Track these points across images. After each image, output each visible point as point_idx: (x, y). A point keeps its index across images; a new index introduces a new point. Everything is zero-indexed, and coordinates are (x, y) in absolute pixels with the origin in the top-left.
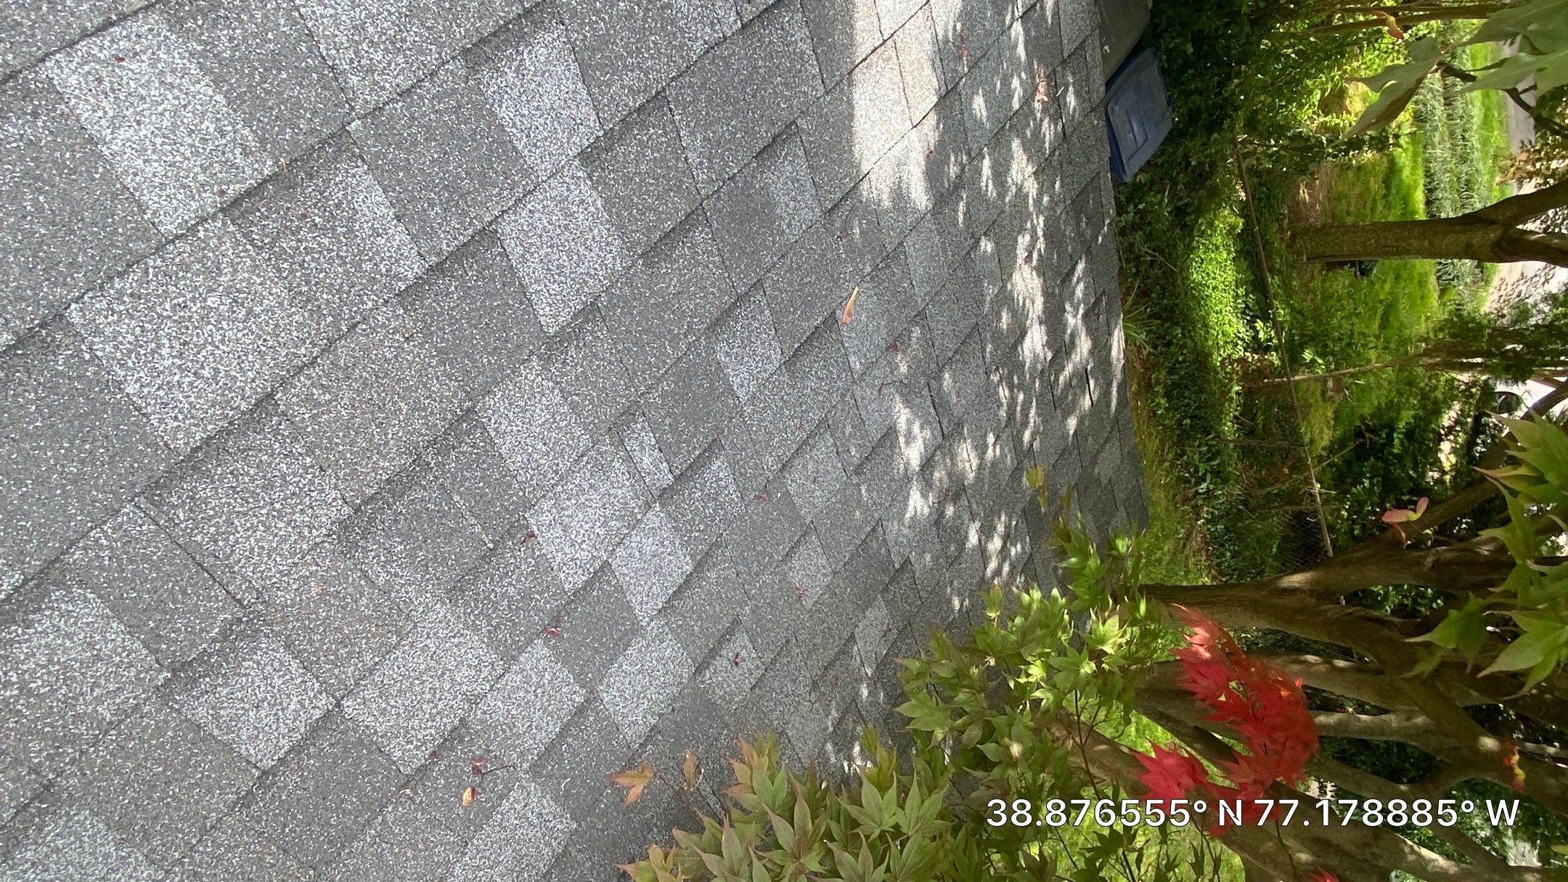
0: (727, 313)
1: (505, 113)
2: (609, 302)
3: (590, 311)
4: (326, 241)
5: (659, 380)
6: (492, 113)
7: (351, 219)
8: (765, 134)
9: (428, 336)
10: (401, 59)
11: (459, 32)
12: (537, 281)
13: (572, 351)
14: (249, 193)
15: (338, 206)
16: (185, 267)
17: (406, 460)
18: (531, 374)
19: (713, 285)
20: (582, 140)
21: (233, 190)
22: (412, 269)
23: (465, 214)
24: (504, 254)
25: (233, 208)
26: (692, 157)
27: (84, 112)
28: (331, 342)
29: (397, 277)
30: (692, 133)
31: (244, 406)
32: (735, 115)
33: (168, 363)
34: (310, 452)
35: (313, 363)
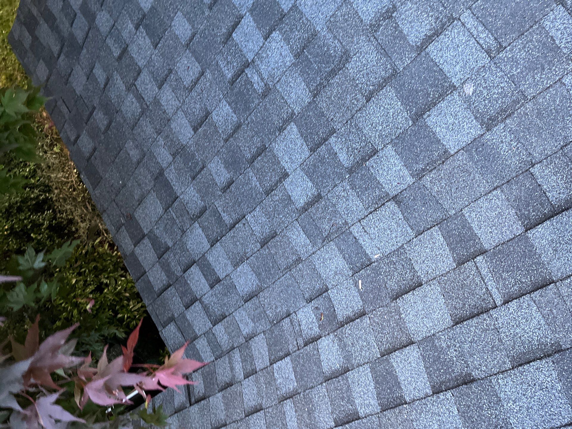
4: (354, 145)
7: (348, 152)
11: (323, 203)
13: (285, 117)
15: (351, 155)
18: (297, 109)
20: (289, 180)
22: (332, 140)
23: (319, 156)
24: (308, 145)
26: (255, 179)
29: (336, 137)
30: (256, 186)
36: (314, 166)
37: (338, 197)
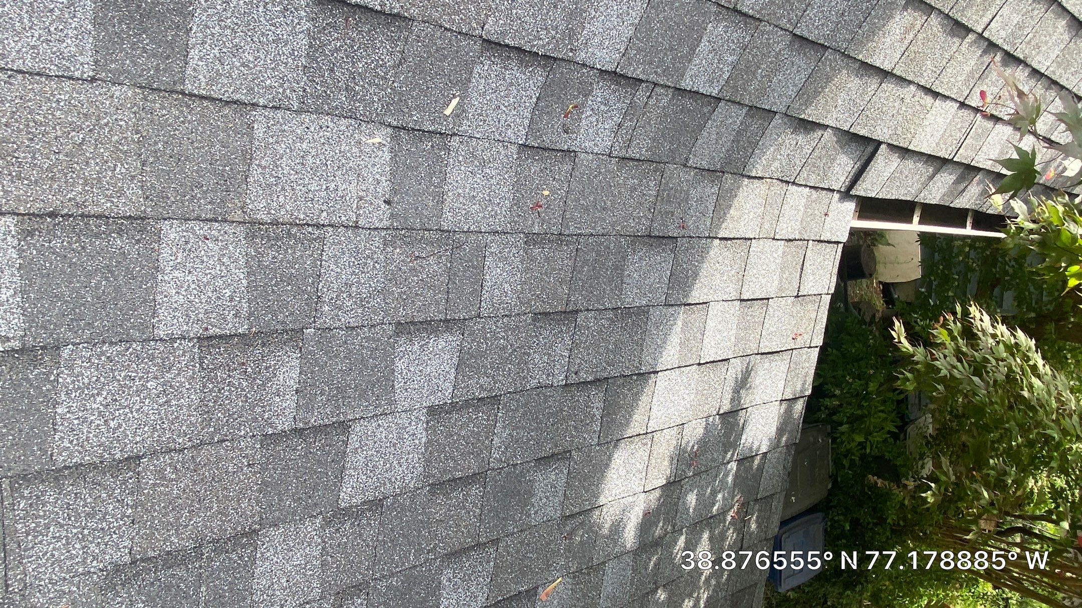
0: (464, 551)
1: (400, 365)
2: (392, 504)
3: (376, 505)
4: (245, 384)
5: (392, 575)
6: (393, 362)
7: (269, 379)
8: (548, 449)
9: (264, 469)
10: (360, 311)
11: (402, 312)
12: (355, 469)
13: (347, 526)
14: (221, 337)
15: (267, 368)
16: (152, 358)
17: (190, 544)
18: (310, 528)
19: (466, 527)
20: (435, 400)
21: (212, 331)
22: (283, 424)
23: (338, 408)
24: (346, 443)
25: (206, 341)
26: (496, 440)
27: (165, 253)
28: (202, 443)
29: (271, 425)
30: (504, 427)
31: (117, 456)
32: (536, 429)
33: (95, 406)
34: (134, 507)
35: (181, 451)
36: (363, 395)
37: (362, 302)
